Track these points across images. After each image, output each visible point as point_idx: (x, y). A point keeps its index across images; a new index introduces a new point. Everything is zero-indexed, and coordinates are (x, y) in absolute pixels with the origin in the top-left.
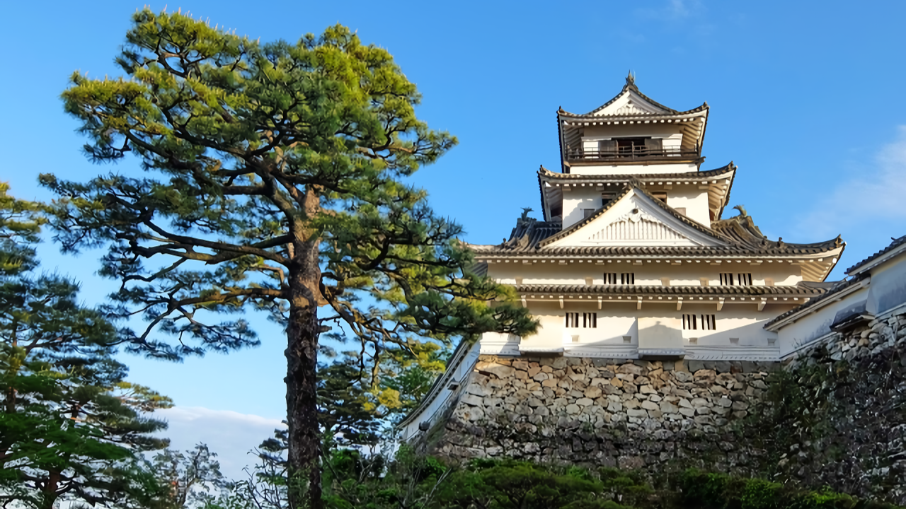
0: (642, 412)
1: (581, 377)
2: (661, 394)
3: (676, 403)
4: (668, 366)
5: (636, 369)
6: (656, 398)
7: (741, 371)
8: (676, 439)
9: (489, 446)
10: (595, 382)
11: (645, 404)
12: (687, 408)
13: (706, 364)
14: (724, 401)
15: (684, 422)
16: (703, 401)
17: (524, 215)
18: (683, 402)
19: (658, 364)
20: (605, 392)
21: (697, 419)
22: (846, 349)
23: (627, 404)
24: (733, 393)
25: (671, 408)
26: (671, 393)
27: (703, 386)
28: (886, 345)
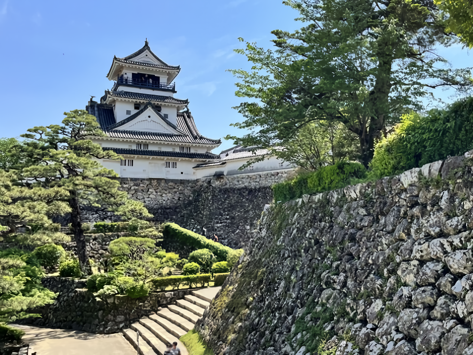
0: (149, 199)
1: (127, 186)
2: (156, 192)
3: (161, 196)
4: (159, 182)
5: (148, 183)
6: (154, 193)
7: (183, 183)
8: (161, 208)
9: (93, 214)
10: (132, 188)
11: (151, 196)
12: (165, 197)
13: (172, 181)
14: (177, 195)
15: (164, 202)
16: (170, 195)
17: (91, 99)
18: (164, 195)
19: (156, 181)
20: (136, 191)
21: (168, 201)
22: (216, 183)
23: (145, 196)
24: (181, 192)
25: (160, 198)
26: (160, 192)
27: (171, 189)
28: (226, 186)
